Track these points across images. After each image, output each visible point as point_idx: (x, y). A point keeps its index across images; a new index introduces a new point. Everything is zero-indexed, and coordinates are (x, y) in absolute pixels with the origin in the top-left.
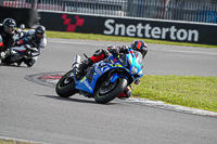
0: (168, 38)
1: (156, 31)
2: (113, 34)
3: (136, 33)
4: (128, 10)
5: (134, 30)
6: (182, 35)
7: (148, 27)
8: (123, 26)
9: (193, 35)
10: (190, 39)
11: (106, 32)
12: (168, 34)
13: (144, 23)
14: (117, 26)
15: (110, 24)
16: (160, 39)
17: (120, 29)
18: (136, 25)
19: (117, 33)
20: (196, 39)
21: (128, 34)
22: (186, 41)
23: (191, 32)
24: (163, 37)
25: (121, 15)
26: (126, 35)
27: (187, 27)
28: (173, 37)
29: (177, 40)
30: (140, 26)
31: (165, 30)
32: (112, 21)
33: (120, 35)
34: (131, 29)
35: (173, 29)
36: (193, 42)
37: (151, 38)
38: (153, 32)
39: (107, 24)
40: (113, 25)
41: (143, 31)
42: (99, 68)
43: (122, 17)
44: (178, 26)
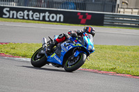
0: (44, 20)
1: (36, 15)
2: (9, 17)
3: (23, 17)
4: (18, 2)
5: (22, 15)
6: (53, 17)
7: (31, 13)
8: (15, 12)
9: (60, 17)
10: (58, 20)
11: (4, 16)
12: (44, 17)
13: (29, 10)
14: (11, 12)
15: (7, 11)
16: (39, 20)
17: (13, 14)
18: (23, 11)
19: (11, 17)
20: (62, 20)
21: (19, 17)
22: (56, 21)
23: (58, 16)
24: (41, 19)
25: (14, 5)
26: (17, 18)
27: (57, 12)
28: (47, 19)
29: (50, 21)
30: (26, 12)
31: (42, 15)
32: (8, 9)
33: (13, 18)
34: (20, 14)
35: (47, 14)
36: (60, 22)
37: (33, 20)
38: (34, 16)
39: (5, 11)
40: (9, 12)
41: (28, 15)
42: (65, 47)
43: (15, 6)
44: (51, 12)
